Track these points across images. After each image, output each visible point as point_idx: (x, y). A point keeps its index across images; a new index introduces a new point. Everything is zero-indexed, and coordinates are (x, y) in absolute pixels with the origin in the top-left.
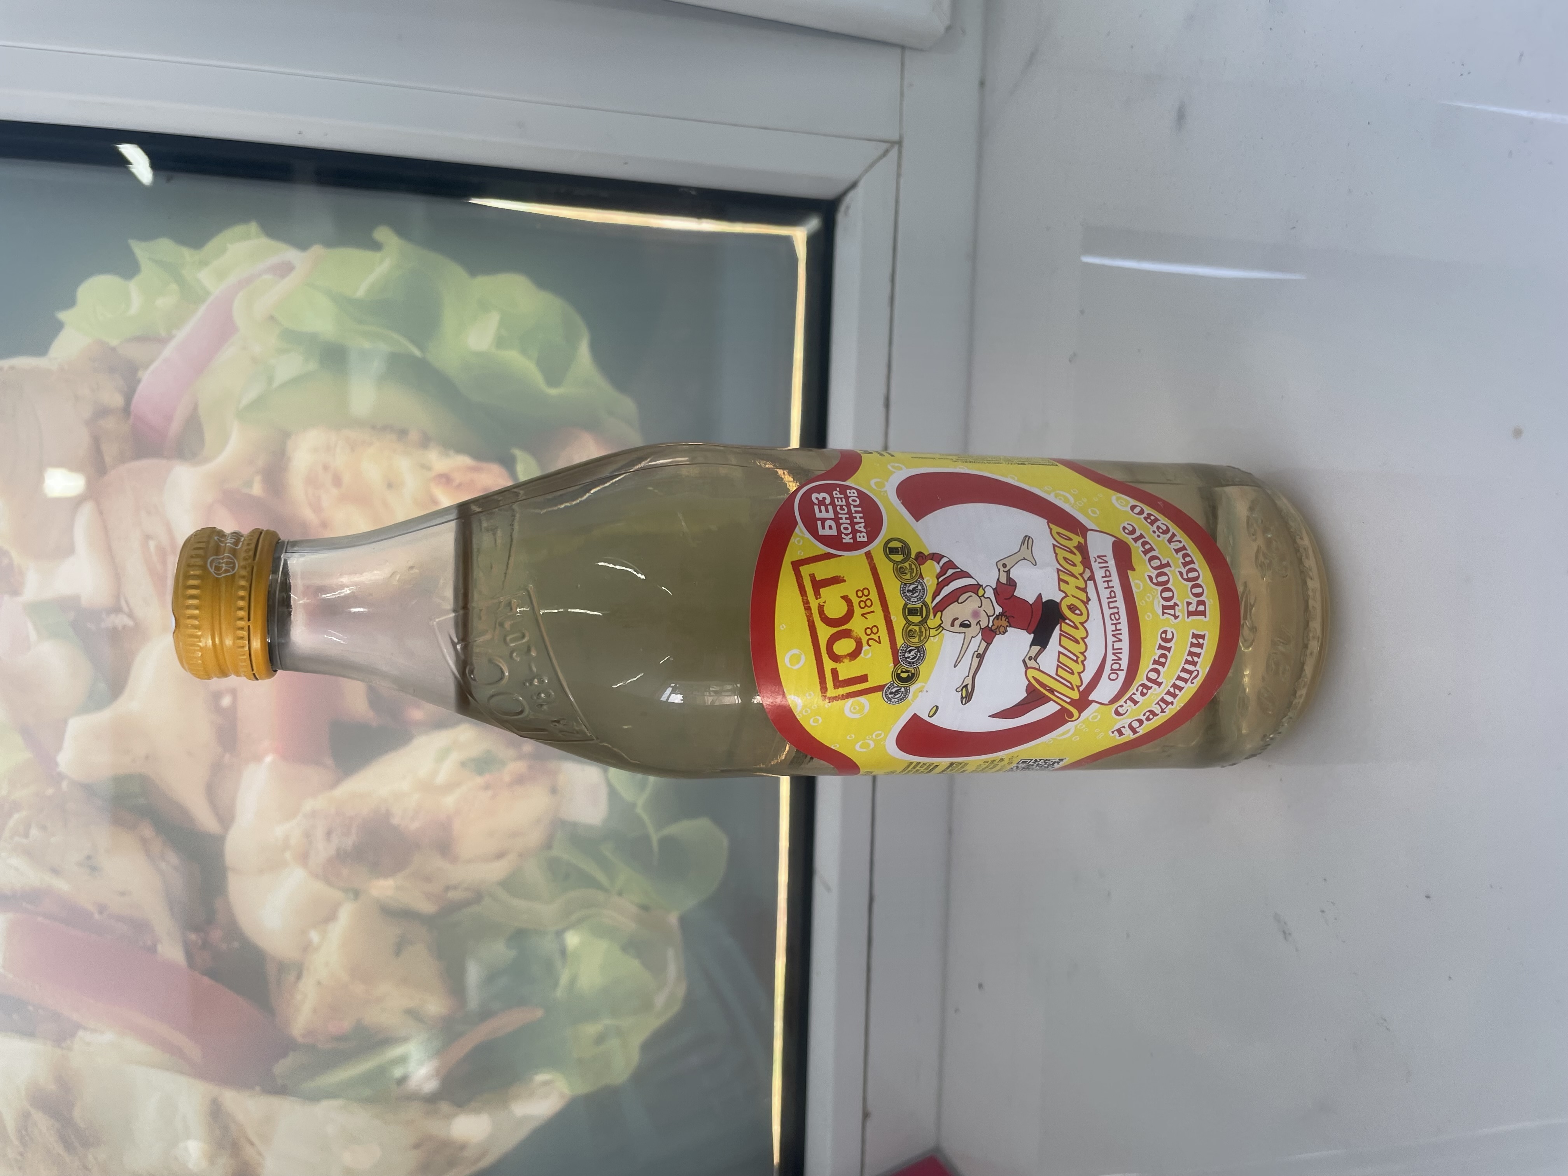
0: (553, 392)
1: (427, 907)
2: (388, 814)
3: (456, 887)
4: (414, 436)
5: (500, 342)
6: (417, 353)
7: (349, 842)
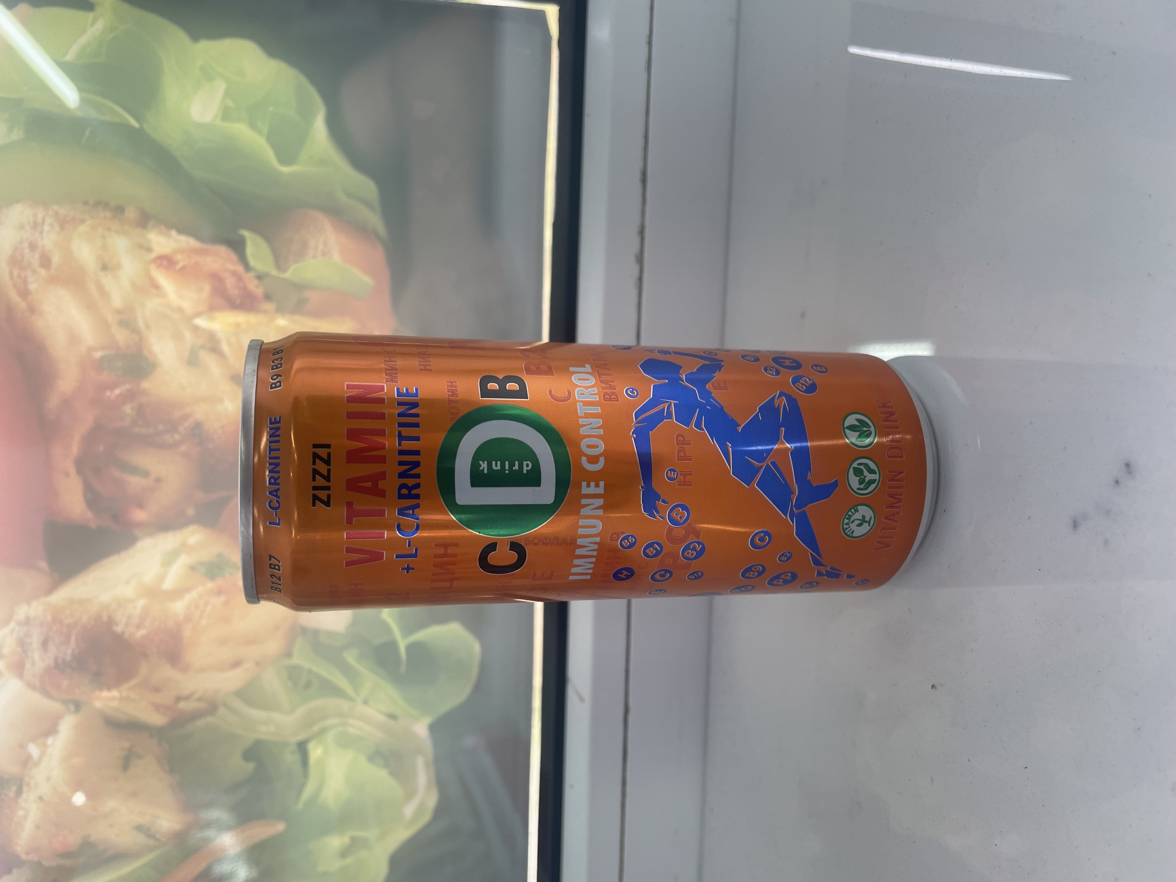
0: (285, 170)
1: (157, 719)
2: (111, 622)
3: (187, 698)
4: (131, 213)
5: (226, 114)
6: (134, 123)
7: (68, 652)
